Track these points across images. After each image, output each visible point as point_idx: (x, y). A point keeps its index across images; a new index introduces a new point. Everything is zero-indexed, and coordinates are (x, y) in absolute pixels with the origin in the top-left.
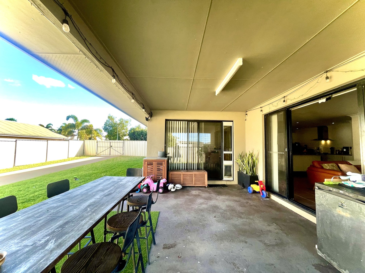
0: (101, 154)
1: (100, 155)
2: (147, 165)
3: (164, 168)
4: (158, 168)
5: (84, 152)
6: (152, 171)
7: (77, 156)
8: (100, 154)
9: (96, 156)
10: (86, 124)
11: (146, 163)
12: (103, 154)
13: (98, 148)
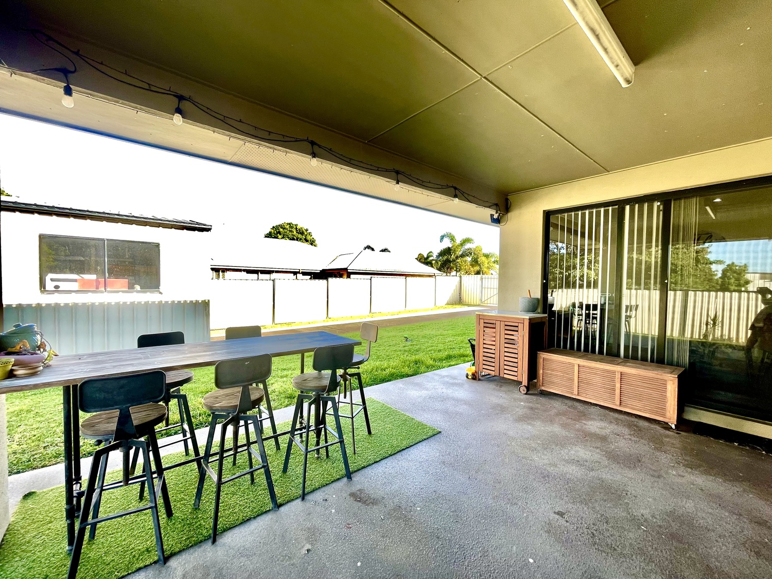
0: (489, 302)
1: (487, 304)
2: (484, 327)
3: (521, 339)
4: (507, 337)
5: (460, 298)
6: (494, 343)
7: (448, 304)
8: (486, 302)
9: (479, 305)
10: (468, 246)
11: (482, 321)
12: (492, 302)
13: (483, 289)
